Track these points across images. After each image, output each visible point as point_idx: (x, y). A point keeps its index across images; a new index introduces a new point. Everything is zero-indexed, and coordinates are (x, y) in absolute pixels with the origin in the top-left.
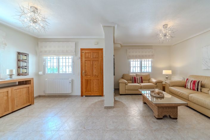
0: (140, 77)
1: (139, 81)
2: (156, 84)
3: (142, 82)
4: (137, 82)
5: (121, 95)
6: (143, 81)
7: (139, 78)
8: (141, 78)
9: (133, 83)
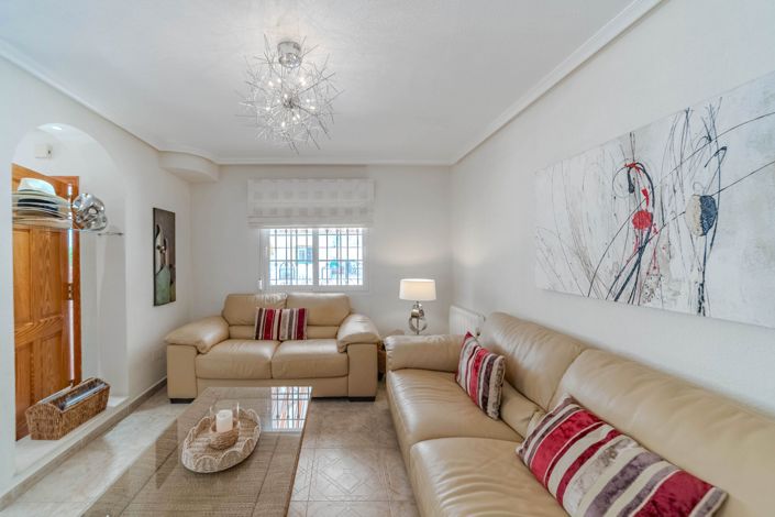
0: (295, 310)
1: (284, 332)
2: (346, 351)
3: (300, 336)
4: (275, 336)
5: (174, 401)
6: (308, 331)
7: (292, 313)
8: (302, 313)
9: (257, 338)
